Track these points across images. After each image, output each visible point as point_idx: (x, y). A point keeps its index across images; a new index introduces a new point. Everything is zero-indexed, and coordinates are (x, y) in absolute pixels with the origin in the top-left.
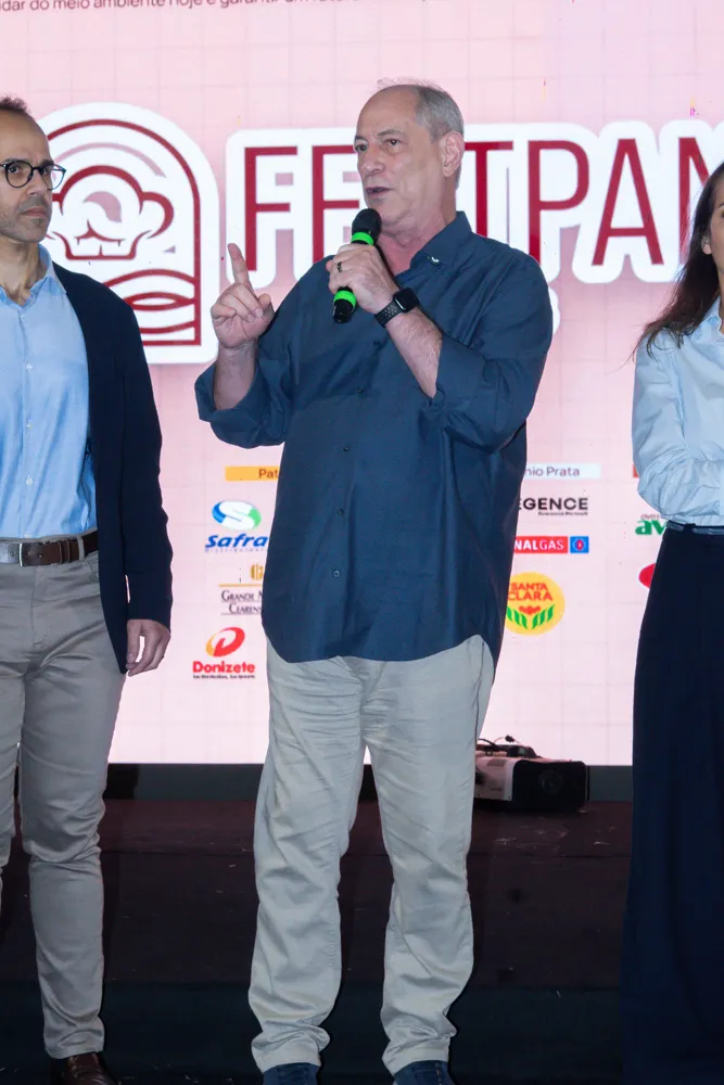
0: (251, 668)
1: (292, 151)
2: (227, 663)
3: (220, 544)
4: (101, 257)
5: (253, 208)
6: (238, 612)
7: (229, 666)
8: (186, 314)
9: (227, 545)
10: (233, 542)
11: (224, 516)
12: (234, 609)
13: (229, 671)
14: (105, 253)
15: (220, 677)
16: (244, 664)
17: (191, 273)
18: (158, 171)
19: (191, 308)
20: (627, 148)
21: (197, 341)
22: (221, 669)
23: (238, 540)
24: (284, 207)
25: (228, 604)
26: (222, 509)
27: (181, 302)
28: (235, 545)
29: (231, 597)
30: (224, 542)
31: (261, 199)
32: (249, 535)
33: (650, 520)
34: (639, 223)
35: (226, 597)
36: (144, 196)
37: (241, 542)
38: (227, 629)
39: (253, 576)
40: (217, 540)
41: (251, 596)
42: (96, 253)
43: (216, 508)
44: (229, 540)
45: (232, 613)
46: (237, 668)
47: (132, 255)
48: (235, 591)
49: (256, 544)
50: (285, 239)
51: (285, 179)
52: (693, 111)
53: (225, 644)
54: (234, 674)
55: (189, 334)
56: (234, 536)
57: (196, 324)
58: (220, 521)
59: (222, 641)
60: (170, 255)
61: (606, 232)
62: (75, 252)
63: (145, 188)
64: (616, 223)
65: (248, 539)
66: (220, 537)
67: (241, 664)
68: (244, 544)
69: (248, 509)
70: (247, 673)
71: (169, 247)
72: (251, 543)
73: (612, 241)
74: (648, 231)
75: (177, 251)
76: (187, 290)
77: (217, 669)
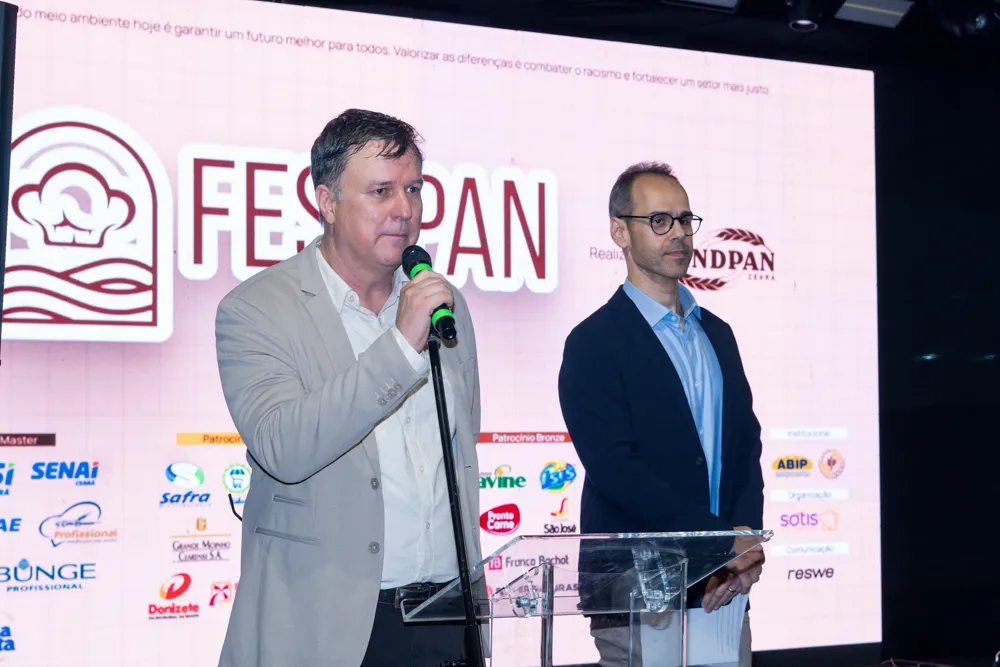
0: (195, 608)
1: (230, 164)
2: (177, 604)
3: (172, 501)
4: (74, 244)
5: (200, 211)
6: (186, 560)
7: (178, 607)
8: (145, 298)
9: (177, 501)
10: (182, 498)
11: (175, 476)
12: (183, 557)
13: (178, 611)
14: (78, 241)
15: (171, 617)
16: (190, 606)
17: (150, 263)
18: (123, 172)
19: (149, 294)
20: (470, 184)
21: (154, 323)
22: (172, 610)
23: (186, 496)
24: (224, 212)
25: (177, 553)
26: (173, 469)
27: (141, 288)
28: (184, 501)
29: (180, 547)
30: (175, 499)
31: (206, 203)
32: (195, 492)
33: (485, 477)
34: (477, 244)
35: (176, 546)
36: (111, 193)
37: (189, 498)
38: (177, 575)
39: (198, 527)
40: (169, 497)
41: (197, 546)
42: (70, 241)
43: (169, 469)
44: (179, 496)
45: (181, 560)
46: (185, 609)
47: (100, 244)
48: (184, 541)
49: (200, 500)
50: (225, 239)
51: (225, 188)
52: (513, 160)
53: (175, 589)
54: (182, 614)
55: (147, 316)
56: (183, 493)
57: (153, 308)
58: (172, 480)
59: (172, 586)
60: (132, 246)
61: (457, 249)
62: (52, 238)
63: (112, 187)
64: (463, 243)
65: (194, 496)
66: (172, 495)
67: (187, 604)
68: (191, 500)
69: (194, 469)
70: (193, 613)
71: (132, 239)
72: (197, 499)
73: (460, 257)
74: (484, 250)
75: (138, 242)
76: (146, 278)
77: (168, 611)
